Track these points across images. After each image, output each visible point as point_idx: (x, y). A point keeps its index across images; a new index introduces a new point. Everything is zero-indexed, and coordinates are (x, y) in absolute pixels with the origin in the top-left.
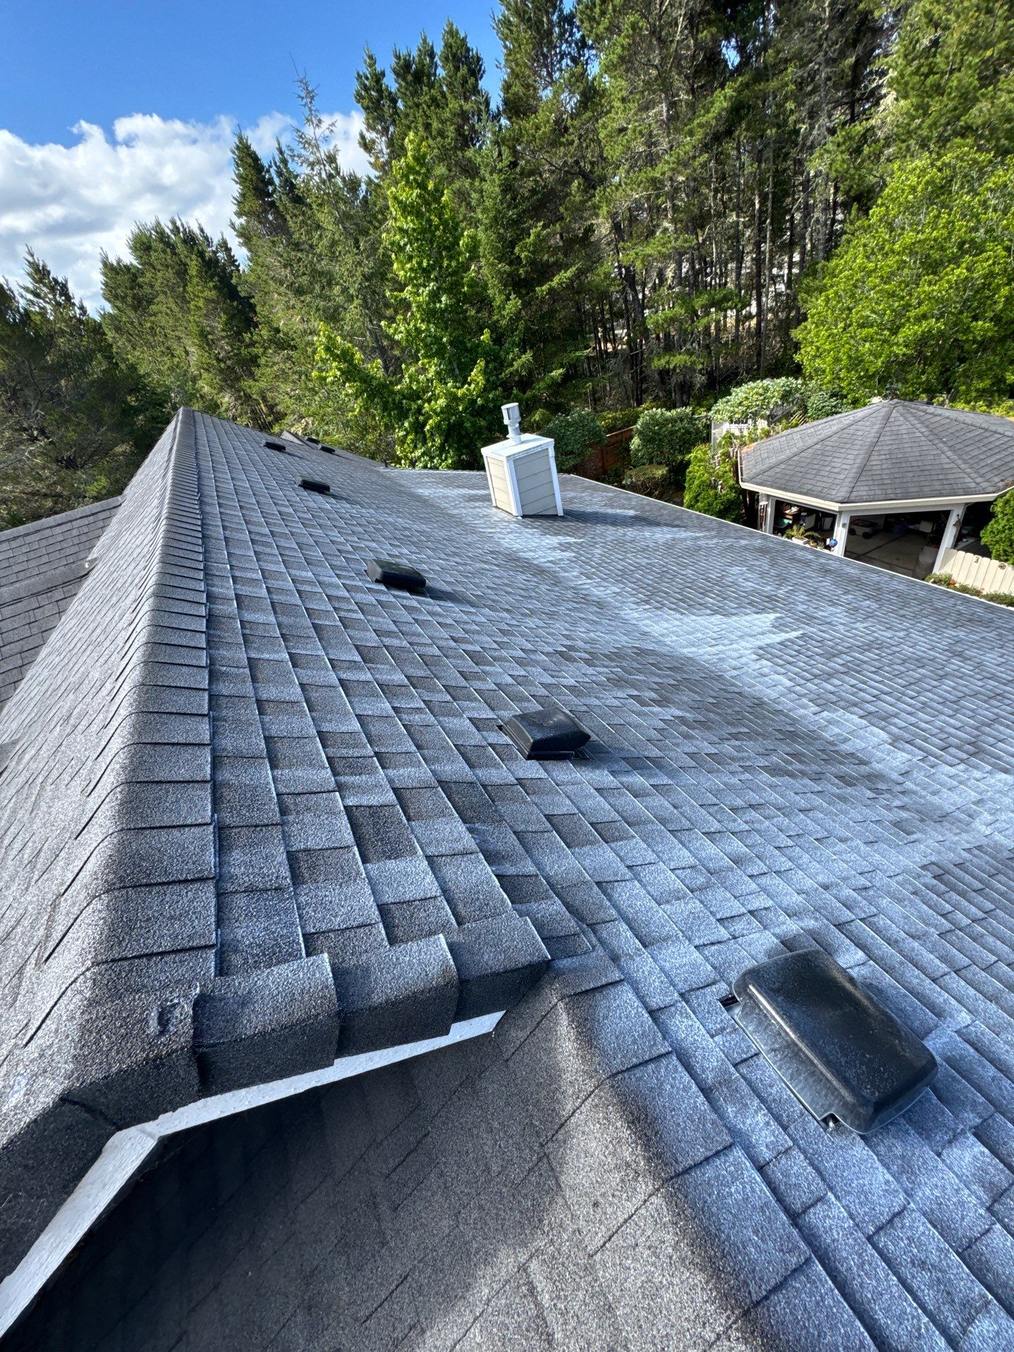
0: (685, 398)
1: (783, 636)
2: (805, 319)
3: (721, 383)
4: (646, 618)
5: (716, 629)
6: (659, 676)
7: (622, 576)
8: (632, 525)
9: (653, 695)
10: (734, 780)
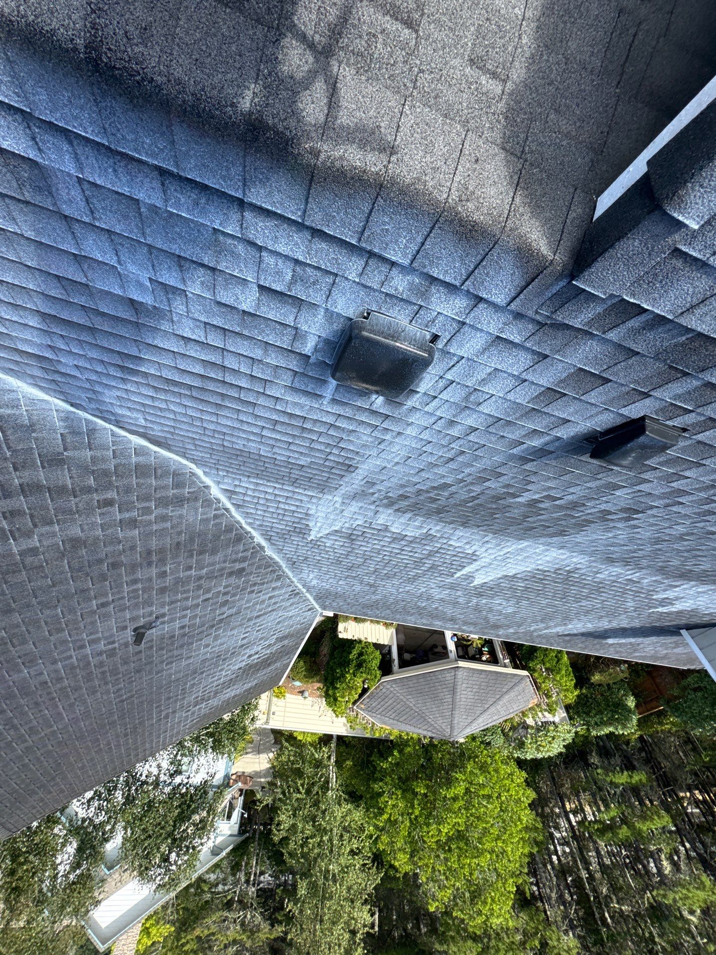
0: (601, 743)
1: (465, 571)
2: (530, 805)
3: (574, 756)
4: (565, 559)
5: (509, 565)
6: (541, 520)
7: (599, 588)
8: (606, 631)
9: (542, 506)
10: (467, 471)
